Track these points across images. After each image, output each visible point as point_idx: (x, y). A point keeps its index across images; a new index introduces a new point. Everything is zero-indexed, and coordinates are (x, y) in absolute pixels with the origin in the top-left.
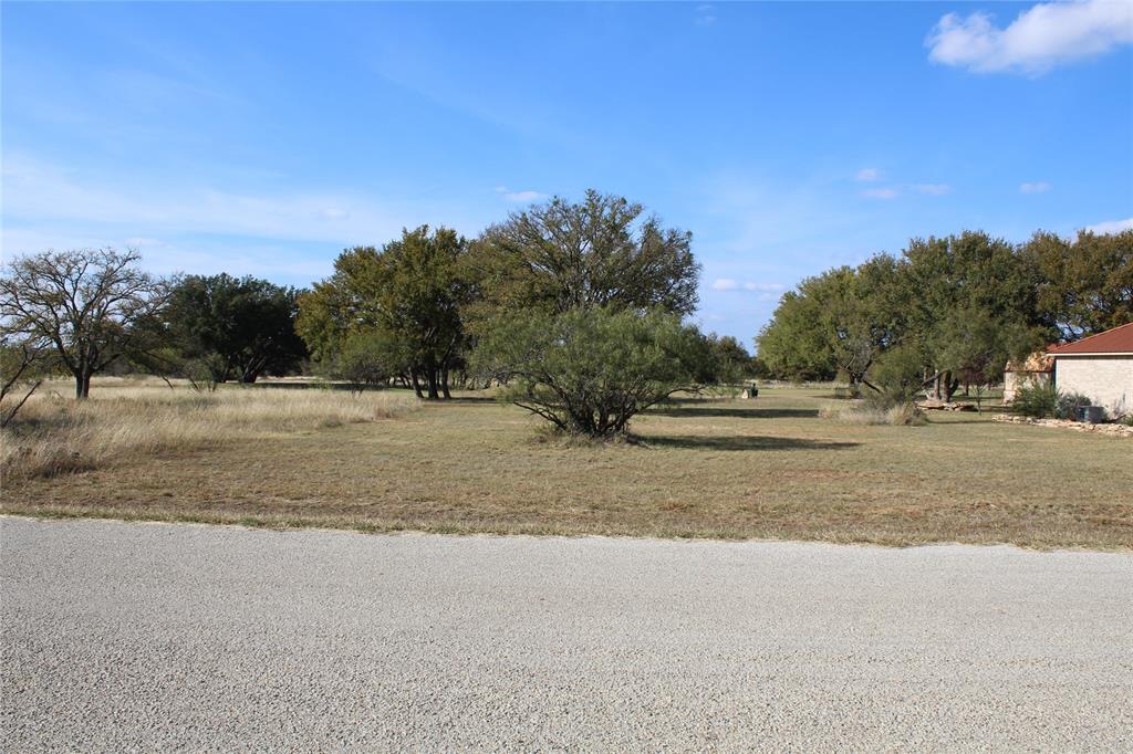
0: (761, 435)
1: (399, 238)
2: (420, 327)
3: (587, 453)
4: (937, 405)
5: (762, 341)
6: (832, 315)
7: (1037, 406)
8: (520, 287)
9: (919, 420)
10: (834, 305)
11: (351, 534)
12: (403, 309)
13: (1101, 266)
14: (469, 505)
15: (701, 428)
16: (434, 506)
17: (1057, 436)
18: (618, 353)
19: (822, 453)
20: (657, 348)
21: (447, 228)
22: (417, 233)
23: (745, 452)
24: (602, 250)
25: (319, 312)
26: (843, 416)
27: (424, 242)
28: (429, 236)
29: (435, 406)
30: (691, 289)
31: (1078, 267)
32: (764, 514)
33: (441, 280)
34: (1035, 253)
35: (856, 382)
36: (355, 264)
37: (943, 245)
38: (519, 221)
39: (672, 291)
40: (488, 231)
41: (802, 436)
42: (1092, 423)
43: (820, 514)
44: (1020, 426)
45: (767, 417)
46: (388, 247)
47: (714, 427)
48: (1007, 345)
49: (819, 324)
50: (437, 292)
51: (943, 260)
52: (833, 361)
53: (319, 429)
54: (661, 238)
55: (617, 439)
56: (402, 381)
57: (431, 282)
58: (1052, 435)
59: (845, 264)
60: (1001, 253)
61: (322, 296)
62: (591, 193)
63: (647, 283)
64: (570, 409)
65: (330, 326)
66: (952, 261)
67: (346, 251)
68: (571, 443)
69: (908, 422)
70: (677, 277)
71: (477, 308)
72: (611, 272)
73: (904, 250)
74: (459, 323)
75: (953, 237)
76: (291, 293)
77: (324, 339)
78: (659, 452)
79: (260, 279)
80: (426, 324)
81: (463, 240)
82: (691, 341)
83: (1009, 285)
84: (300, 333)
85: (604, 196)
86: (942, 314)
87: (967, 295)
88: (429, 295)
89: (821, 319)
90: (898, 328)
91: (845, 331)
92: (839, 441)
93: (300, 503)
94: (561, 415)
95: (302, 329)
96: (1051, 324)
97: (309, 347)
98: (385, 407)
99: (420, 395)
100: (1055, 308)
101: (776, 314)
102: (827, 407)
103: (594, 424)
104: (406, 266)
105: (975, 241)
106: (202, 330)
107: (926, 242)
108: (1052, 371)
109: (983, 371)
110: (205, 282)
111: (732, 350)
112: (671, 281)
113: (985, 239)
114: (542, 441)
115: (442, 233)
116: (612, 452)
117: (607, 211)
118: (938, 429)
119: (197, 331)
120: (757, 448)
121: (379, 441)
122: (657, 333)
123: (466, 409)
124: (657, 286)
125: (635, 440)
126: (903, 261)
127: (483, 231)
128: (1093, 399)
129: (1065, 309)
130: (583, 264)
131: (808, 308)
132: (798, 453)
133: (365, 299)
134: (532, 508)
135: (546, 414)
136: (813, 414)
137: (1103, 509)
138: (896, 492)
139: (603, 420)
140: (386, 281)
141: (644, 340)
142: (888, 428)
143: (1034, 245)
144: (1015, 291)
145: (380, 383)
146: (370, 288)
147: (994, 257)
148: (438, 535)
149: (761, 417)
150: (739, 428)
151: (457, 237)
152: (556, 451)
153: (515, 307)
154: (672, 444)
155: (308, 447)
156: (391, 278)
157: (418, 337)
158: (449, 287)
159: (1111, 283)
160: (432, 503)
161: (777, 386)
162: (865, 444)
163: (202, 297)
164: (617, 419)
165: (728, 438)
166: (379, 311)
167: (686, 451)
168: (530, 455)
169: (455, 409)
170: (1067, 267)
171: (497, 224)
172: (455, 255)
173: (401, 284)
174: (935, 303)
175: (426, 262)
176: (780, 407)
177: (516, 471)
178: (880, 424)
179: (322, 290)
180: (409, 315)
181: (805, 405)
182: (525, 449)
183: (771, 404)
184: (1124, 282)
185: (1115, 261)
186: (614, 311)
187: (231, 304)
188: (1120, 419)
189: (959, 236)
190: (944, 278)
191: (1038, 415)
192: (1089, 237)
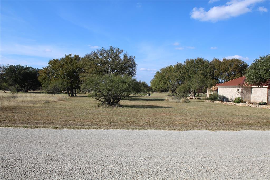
1: (64, 57)
2: (69, 79)
3: (110, 109)
4: (192, 98)
5: (151, 83)
6: (168, 77)
7: (214, 98)
8: (94, 69)
9: (187, 101)
10: (168, 74)
11: (51, 129)
12: (65, 74)
13: (228, 66)
14: (81, 122)
15: (137, 103)
16: (72, 122)
17: (218, 105)
18: (117, 85)
19: (165, 109)
20: (126, 84)
21: (77, 55)
22: (69, 55)
24: (114, 61)
25: (44, 75)
26: (170, 100)
27: (71, 58)
28: (72, 56)
29: (73, 98)
30: (135, 70)
31: (223, 66)
32: (151, 123)
33: (75, 67)
34: (214, 63)
35: (173, 92)
36: (53, 63)
37: (193, 61)
38: (94, 53)
39: (130, 70)
40: (86, 56)
41: (161, 105)
42: (226, 102)
43: (164, 123)
44: (210, 103)
45: (152, 100)
46: (62, 59)
47: (140, 103)
48: (207, 84)
50: (74, 70)
51: (193, 64)
52: (168, 87)
53: (44, 103)
54: (128, 58)
55: (117, 106)
56: (65, 92)
57: (72, 68)
58: (217, 105)
59: (171, 65)
60: (206, 63)
61: (45, 71)
62: (111, 47)
63: (124, 68)
64: (106, 99)
65: (47, 78)
66: (195, 65)
67: (51, 60)
68: (106, 107)
69: (185, 102)
70: (131, 67)
71: (83, 74)
72: (116, 66)
73: (184, 62)
74: (79, 78)
75: (195, 59)
76: (37, 70)
77: (45, 81)
78: (127, 109)
79: (29, 66)
80: (71, 78)
81: (80, 58)
82: (134, 82)
83: (208, 70)
84: (39, 80)
85: (114, 48)
86: (193, 77)
87: (198, 72)
88: (72, 71)
89: (165, 78)
90: (183, 80)
91: (171, 80)
92: (169, 106)
93: (38, 122)
94: (103, 100)
95: (40, 79)
96: (217, 79)
97: (42, 83)
98: (61, 98)
99: (69, 95)
100: (218, 76)
101: (155, 76)
102: (166, 98)
103: (111, 102)
104: (66, 64)
105: (200, 60)
106: (14, 79)
107: (190, 60)
108: (217, 90)
109: (202, 90)
110: (15, 67)
111: (144, 85)
112: (130, 68)
113: (202, 59)
114: (99, 106)
115: (75, 56)
116: (116, 109)
117: (115, 51)
118: (192, 103)
119: (12, 79)
120: (150, 108)
121: (59, 106)
122: (126, 80)
123: (80, 99)
124: (127, 69)
125: (121, 106)
126: (184, 64)
128: (226, 97)
129: (220, 76)
130: (109, 64)
131: (162, 75)
132: (159, 109)
133: (56, 71)
134: (96, 123)
135: (100, 100)
136: (163, 100)
137: (228, 121)
138: (182, 118)
139: (113, 101)
141: (123, 82)
142: (180, 103)
143: (213, 61)
144: (209, 72)
145: (59, 92)
146: (57, 69)
148: (73, 129)
149: (151, 101)
150: (146, 103)
151: (79, 57)
152: (102, 109)
153: (92, 74)
154: (130, 107)
155: (41, 108)
156: (62, 67)
157: (69, 81)
158: (76, 69)
159: (230, 70)
160: (71, 122)
161: (155, 93)
162: (175, 107)
163: (14, 70)
164: (117, 101)
165: (143, 106)
166: (59, 75)
167: (133, 109)
168: (96, 110)
169: (77, 98)
170: (221, 66)
171: (88, 54)
172: (78, 61)
173: (65, 68)
174: (191, 74)
175: (71, 63)
176: (155, 98)
177: (92, 114)
178: (178, 102)
179: (45, 69)
180: (67, 76)
181: (161, 98)
182: (94, 108)
183: (153, 98)
184: (233, 70)
185: (231, 65)
186: (116, 75)
187: (21, 72)
188: (232, 101)
189: (197, 59)
190: (193, 68)
191: (214, 100)
192: (225, 60)
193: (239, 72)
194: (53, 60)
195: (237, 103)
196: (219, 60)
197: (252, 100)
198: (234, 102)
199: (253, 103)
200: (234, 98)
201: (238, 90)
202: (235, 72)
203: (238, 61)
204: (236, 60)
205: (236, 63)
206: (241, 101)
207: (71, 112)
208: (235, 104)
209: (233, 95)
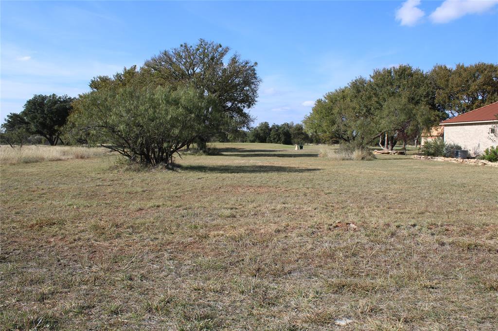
0: (270, 165)
1: (121, 72)
4: (386, 152)
6: (338, 109)
7: (436, 151)
10: (340, 105)
17: (442, 165)
22: (131, 69)
26: (329, 156)
27: (133, 73)
28: (136, 70)
31: (457, 80)
34: (435, 74)
36: (99, 84)
37: (389, 72)
41: (293, 166)
42: (462, 158)
44: (424, 161)
46: (116, 76)
48: (418, 116)
49: (332, 114)
51: (389, 79)
58: (439, 165)
60: (417, 74)
62: (202, 41)
66: (393, 79)
67: (95, 78)
69: (363, 159)
73: (370, 75)
75: (394, 68)
83: (422, 91)
85: (209, 43)
89: (334, 111)
91: (344, 117)
96: (442, 111)
100: (444, 102)
101: (313, 110)
104: (124, 85)
105: (405, 69)
106: (40, 121)
107: (381, 71)
108: (442, 135)
111: (300, 129)
113: (410, 68)
117: (210, 51)
118: (378, 162)
126: (370, 81)
128: (463, 147)
129: (450, 103)
131: (328, 107)
136: (316, 156)
142: (352, 161)
143: (434, 71)
144: (425, 93)
147: (414, 76)
159: (473, 87)
162: (324, 169)
170: (450, 80)
178: (347, 159)
184: (479, 88)
185: (475, 78)
188: (477, 156)
189: (397, 67)
190: (389, 87)
191: (434, 155)
192: (462, 67)
195: (490, 160)
196: (448, 67)
198: (483, 158)
200: (482, 151)
201: (492, 131)
203: (492, 68)
204: (488, 65)
205: (486, 72)
208: (485, 162)
209: (480, 143)
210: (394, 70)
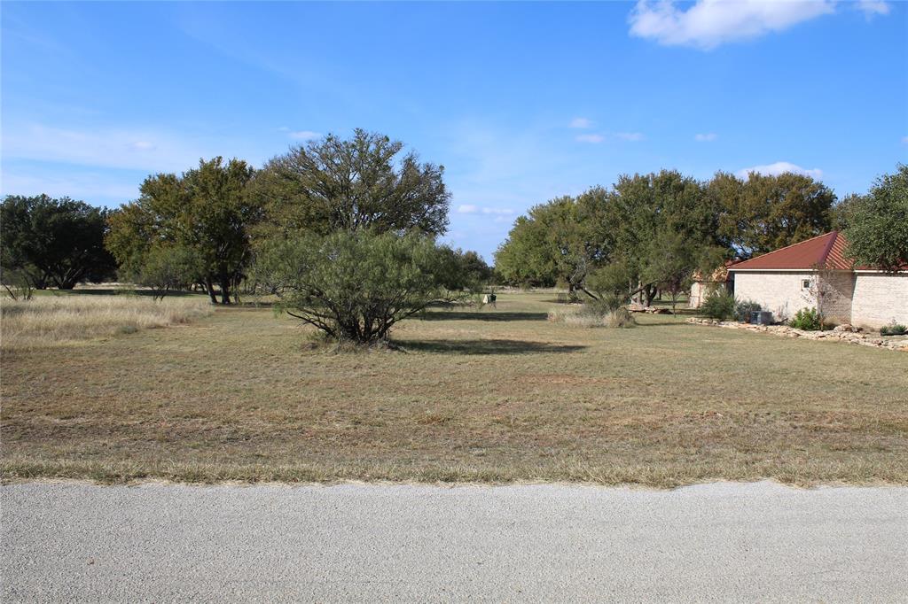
0: (503, 338)
1: (197, 167)
2: (215, 243)
3: (352, 359)
4: (640, 309)
5: (499, 256)
6: (556, 235)
7: (720, 310)
8: (298, 210)
9: (629, 323)
10: (558, 227)
12: (200, 228)
13: (767, 199)
14: (237, 422)
15: (451, 331)
16: (203, 424)
17: (740, 337)
18: (377, 270)
19: (557, 356)
20: (414, 266)
21: (239, 160)
22: (213, 163)
23: (490, 356)
24: (368, 180)
25: (126, 230)
26: (568, 319)
27: (219, 171)
28: (222, 165)
29: (226, 311)
30: (442, 213)
31: (749, 201)
32: (517, 427)
33: (233, 203)
34: (717, 188)
35: (574, 289)
36: (158, 188)
37: (645, 181)
38: (298, 154)
39: (427, 215)
40: (271, 162)
41: (537, 339)
42: (764, 325)
43: (567, 426)
44: (709, 328)
45: (505, 320)
46: (187, 174)
47: (462, 331)
49: (546, 243)
50: (229, 213)
51: (645, 192)
52: (556, 272)
53: (116, 336)
54: (418, 171)
55: (379, 345)
56: (202, 287)
57: (224, 205)
58: (736, 336)
59: (566, 194)
60: (691, 187)
61: (128, 216)
62: (359, 132)
63: (406, 208)
64: (338, 319)
65: (135, 243)
66: (652, 194)
67: (150, 177)
68: (339, 349)
69: (621, 325)
70: (431, 204)
71: (262, 228)
72: (376, 199)
73: (614, 184)
74: (246, 241)
75: (653, 175)
76: (104, 212)
77: (130, 253)
78: (415, 357)
79: (77, 200)
80: (220, 240)
81: (251, 170)
82: (443, 260)
83: (696, 213)
84: (108, 248)
85: (370, 135)
86: (645, 236)
87: (664, 221)
88: (222, 215)
89: (547, 239)
90: (609, 247)
91: (565, 248)
92: (569, 344)
93: (69, 423)
94: (331, 323)
95: (111, 244)
96: (728, 246)
97: (118, 260)
98: (180, 313)
99: (214, 301)
100: (732, 232)
101: (510, 234)
102: (554, 310)
103: (360, 331)
104: (202, 191)
105: (670, 178)
106: (23, 244)
107: (632, 177)
108: (731, 282)
110: (26, 202)
111: (473, 263)
112: (426, 207)
113: (678, 176)
114: (314, 347)
115: (234, 164)
116: (376, 358)
117: (372, 147)
118: (646, 331)
119: (19, 245)
120: (500, 351)
121: (168, 347)
122: (414, 253)
123: (252, 313)
124: (414, 210)
125: (396, 345)
126: (613, 193)
127: (267, 162)
128: (762, 306)
129: (740, 233)
130: (352, 191)
131: (537, 230)
132: (536, 356)
133: (166, 218)
134: (296, 425)
135: (318, 323)
136: (542, 317)
138: (630, 399)
139: (368, 328)
140: (185, 204)
141: (403, 258)
142: (605, 330)
143: (717, 182)
144: (702, 218)
145: (183, 289)
146: (170, 208)
147: (685, 190)
148: (183, 484)
149: (500, 320)
150: (484, 331)
151: (247, 168)
152: (326, 356)
153: (293, 227)
154: (427, 349)
155: (98, 356)
156: (189, 201)
157: (212, 251)
158: (239, 208)
159: (774, 213)
160: (201, 420)
161: (510, 292)
162: (590, 347)
163: (23, 214)
164: (380, 327)
165: (475, 342)
166: (179, 229)
167: (440, 356)
168: (302, 362)
169: (243, 313)
170: (741, 200)
171: (279, 156)
172: (245, 182)
173: (199, 206)
174: (639, 227)
175: (220, 188)
176: (515, 311)
177: (286, 381)
178: (598, 327)
179: (129, 210)
180: (205, 233)
181: (535, 308)
182: (298, 355)
183: (507, 308)
184: (785, 213)
185: (777, 196)
186: (379, 232)
187: (49, 221)
188: (784, 322)
189: (658, 174)
190: (646, 207)
191: (721, 318)
192: (757, 177)
193: (805, 222)
194: (156, 178)
195: (804, 328)
196: (737, 178)
197: (856, 321)
198: (794, 325)
199: (860, 330)
200: (792, 314)
201: (806, 284)
202: (790, 218)
203: (803, 182)
204: (796, 177)
205: (794, 189)
206: (816, 323)
207: (206, 372)
208: (798, 332)
209: (790, 301)
210: (653, 179)
